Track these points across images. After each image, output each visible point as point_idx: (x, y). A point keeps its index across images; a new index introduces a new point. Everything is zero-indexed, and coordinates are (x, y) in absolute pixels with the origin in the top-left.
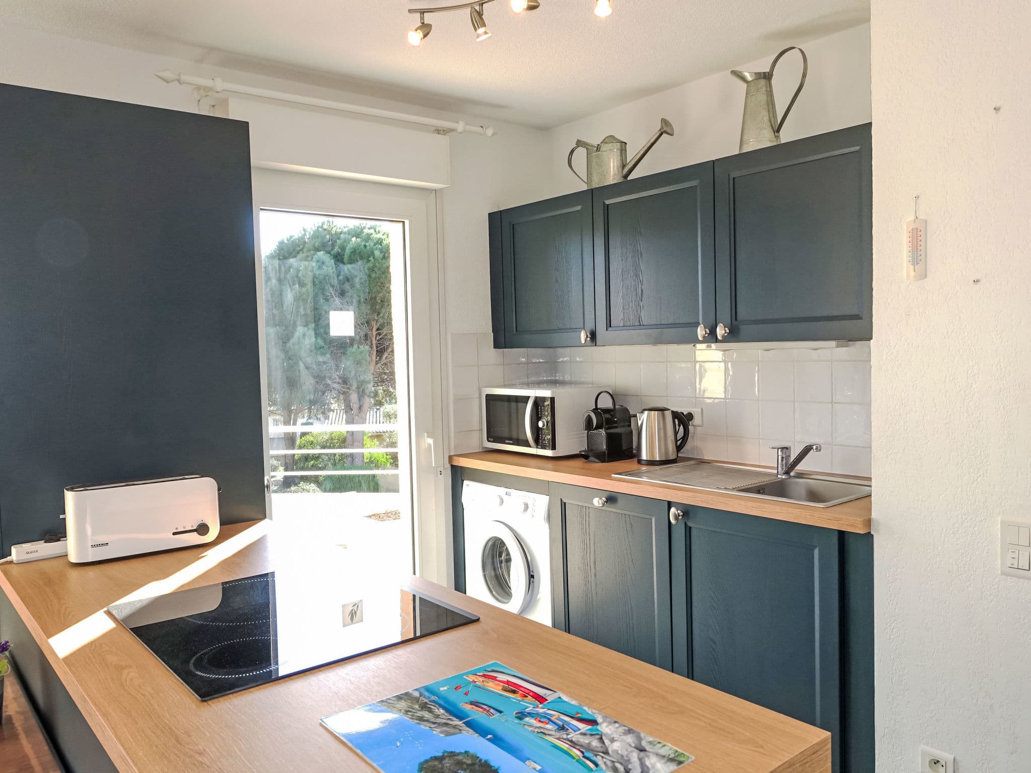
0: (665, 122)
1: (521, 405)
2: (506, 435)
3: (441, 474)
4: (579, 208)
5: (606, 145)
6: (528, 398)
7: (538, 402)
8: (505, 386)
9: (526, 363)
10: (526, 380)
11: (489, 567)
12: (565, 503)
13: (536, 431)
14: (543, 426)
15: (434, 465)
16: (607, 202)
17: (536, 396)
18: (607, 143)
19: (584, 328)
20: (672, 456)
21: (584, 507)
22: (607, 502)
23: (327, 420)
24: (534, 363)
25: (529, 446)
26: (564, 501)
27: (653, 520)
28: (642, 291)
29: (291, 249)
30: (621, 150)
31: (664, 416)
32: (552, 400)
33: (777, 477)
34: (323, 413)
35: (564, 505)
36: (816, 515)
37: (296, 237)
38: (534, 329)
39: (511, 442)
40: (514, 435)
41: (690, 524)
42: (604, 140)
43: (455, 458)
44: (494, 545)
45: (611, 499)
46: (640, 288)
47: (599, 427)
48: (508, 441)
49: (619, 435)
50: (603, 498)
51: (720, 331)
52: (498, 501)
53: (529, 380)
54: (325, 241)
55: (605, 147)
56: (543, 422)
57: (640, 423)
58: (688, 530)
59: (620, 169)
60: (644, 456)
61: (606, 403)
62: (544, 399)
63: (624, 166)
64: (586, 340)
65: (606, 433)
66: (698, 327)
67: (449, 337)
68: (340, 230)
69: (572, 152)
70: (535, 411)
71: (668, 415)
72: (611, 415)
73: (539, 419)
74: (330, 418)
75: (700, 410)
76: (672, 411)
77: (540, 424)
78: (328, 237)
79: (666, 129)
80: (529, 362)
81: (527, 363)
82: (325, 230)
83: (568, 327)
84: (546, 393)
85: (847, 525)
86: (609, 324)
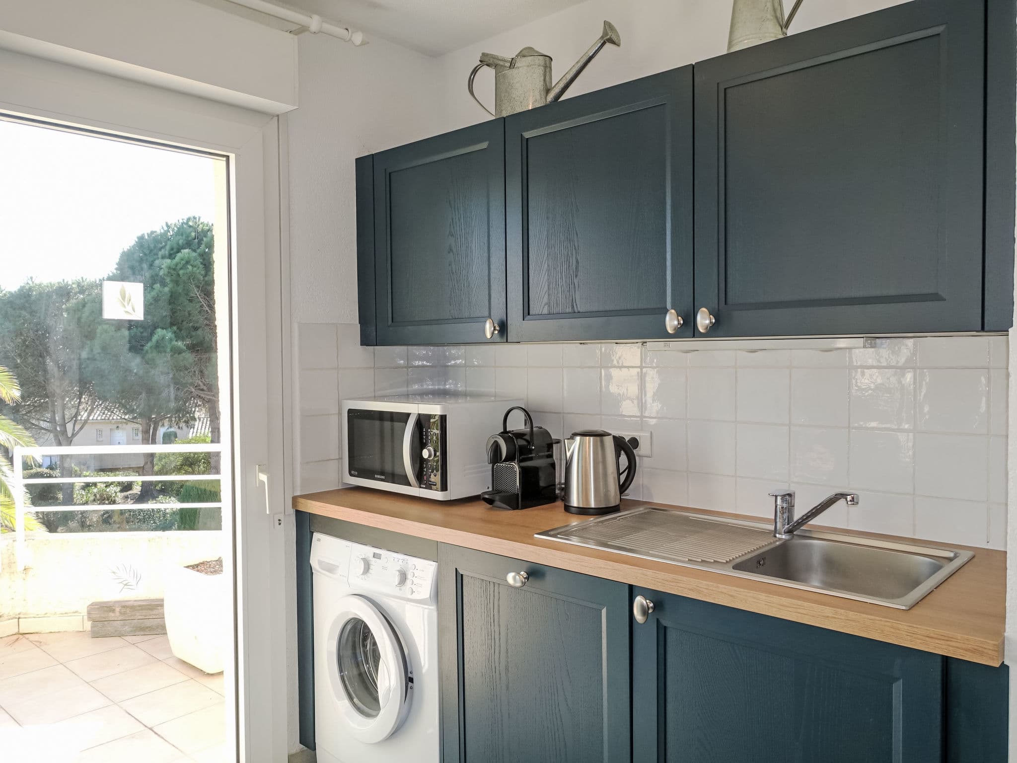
0: (608, 26)
1: (397, 425)
2: (377, 466)
3: (280, 524)
4: (484, 145)
5: (524, 59)
6: (408, 415)
7: (422, 422)
8: (375, 398)
9: (405, 367)
10: (403, 390)
11: (348, 661)
12: (462, 575)
13: (420, 464)
14: (430, 456)
15: (268, 513)
16: (527, 135)
17: (421, 412)
18: (524, 56)
19: (490, 317)
20: (613, 501)
21: (492, 584)
22: (527, 578)
23: (192, 429)
24: (415, 367)
25: (408, 484)
26: (461, 572)
27: (604, 611)
28: (577, 262)
29: (152, 246)
30: (545, 67)
31: (602, 443)
32: (443, 418)
33: (775, 537)
34: (187, 422)
35: (460, 579)
36: (900, 626)
37: (159, 232)
38: (417, 319)
39: (383, 477)
40: (388, 468)
41: (664, 622)
42: (521, 51)
43: (302, 501)
44: (354, 630)
45: (535, 572)
46: (574, 258)
47: (510, 458)
48: (378, 476)
49: (536, 470)
50: (522, 573)
51: (704, 320)
52: (362, 566)
53: (410, 389)
54: (190, 239)
55: (521, 63)
56: (429, 450)
57: (568, 454)
58: (662, 632)
59: (543, 93)
60: (575, 502)
61: (517, 424)
62: (429, 417)
63: (548, 91)
64: (493, 333)
65: (520, 467)
66: (666, 314)
67: (296, 327)
68: (208, 228)
69: (475, 71)
70: (418, 435)
71: (609, 442)
72: (527, 441)
73: (423, 445)
74: (196, 427)
75: (648, 434)
76: (614, 437)
77: (425, 454)
78: (193, 234)
79: (609, 38)
80: (409, 365)
81: (407, 367)
82: (190, 226)
83: (466, 315)
84: (434, 409)
85: (966, 650)
86: (527, 311)
